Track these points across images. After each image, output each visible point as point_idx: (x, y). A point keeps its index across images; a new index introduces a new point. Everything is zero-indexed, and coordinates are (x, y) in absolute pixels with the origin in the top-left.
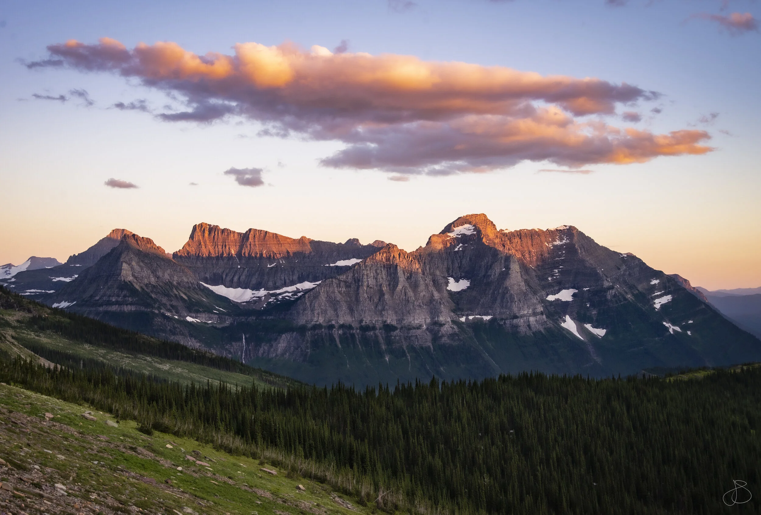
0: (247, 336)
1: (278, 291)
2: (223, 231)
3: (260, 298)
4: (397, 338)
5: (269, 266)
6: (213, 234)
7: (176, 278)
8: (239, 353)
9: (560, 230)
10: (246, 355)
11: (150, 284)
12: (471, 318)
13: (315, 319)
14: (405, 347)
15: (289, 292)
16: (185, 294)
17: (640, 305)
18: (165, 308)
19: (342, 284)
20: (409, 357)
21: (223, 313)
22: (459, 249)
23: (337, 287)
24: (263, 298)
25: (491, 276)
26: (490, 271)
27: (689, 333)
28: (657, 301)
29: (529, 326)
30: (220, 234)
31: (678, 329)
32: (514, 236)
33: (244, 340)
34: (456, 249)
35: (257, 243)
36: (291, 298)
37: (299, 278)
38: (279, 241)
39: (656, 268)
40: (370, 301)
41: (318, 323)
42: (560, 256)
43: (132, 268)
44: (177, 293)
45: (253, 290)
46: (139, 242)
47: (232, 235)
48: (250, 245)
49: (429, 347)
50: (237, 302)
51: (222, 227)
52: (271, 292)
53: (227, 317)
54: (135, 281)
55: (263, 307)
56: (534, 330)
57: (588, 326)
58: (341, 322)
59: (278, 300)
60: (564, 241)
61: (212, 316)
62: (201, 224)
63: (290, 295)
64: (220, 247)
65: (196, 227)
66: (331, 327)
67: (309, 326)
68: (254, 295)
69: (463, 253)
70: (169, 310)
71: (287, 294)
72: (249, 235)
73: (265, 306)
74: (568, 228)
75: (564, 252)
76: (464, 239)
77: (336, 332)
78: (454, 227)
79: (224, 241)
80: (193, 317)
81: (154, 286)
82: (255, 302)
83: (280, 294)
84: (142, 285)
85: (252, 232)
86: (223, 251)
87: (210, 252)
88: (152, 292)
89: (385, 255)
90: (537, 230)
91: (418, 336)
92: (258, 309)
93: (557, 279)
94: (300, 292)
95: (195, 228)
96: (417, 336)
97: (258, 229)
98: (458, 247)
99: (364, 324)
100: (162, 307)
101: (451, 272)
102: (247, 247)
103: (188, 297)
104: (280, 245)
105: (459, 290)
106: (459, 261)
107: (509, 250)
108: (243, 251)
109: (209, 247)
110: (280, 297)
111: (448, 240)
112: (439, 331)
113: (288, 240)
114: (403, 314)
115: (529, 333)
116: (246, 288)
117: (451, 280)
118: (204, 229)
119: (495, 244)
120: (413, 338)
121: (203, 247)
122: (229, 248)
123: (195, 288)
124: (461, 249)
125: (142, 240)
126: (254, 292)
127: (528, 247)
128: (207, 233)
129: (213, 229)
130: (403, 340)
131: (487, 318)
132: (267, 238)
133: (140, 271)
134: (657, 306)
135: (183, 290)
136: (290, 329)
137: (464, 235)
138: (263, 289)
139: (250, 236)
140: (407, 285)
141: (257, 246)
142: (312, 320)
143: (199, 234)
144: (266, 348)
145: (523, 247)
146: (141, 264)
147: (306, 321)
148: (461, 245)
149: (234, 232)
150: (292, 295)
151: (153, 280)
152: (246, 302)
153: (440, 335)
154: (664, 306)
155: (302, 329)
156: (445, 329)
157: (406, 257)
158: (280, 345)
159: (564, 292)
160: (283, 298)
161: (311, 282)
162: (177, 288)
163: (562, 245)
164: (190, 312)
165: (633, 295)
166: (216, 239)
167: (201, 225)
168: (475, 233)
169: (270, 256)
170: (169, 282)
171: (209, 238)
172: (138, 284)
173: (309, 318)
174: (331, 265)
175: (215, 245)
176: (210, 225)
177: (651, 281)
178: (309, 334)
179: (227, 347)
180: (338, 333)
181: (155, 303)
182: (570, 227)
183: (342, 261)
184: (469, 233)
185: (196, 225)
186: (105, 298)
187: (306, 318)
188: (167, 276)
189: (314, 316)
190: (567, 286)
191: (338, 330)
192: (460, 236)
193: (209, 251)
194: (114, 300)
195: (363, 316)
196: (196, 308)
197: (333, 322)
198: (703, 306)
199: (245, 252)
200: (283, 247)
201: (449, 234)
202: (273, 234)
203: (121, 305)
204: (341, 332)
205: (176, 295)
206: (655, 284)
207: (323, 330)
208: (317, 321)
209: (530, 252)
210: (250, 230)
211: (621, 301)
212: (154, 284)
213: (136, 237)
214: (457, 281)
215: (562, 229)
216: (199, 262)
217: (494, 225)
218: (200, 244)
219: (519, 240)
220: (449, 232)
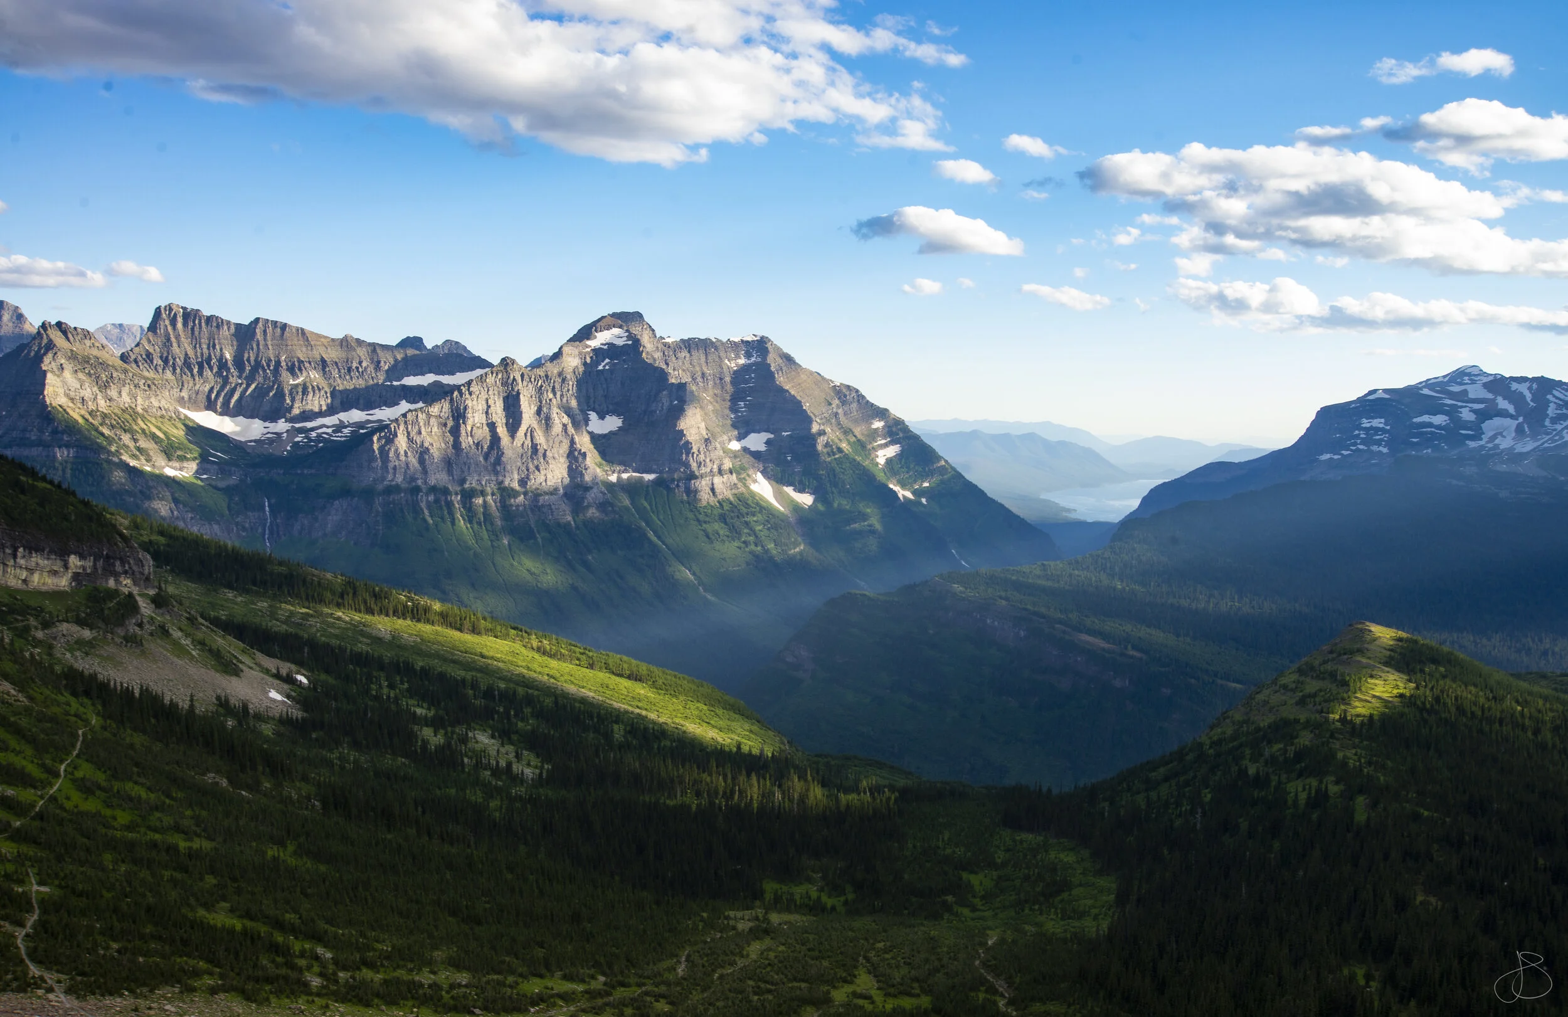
0: (273, 501)
1: (309, 425)
2: (209, 319)
3: (279, 434)
4: (521, 508)
5: (291, 382)
6: (191, 324)
7: (140, 400)
8: (260, 530)
9: (748, 342)
10: (271, 533)
11: (98, 411)
12: (625, 476)
13: (390, 477)
14: (532, 524)
15: (328, 427)
16: (160, 429)
17: (858, 459)
18: (126, 452)
19: (433, 421)
20: (540, 540)
21: (226, 462)
22: (604, 366)
23: (425, 425)
24: (285, 435)
25: (655, 412)
26: (654, 405)
27: (924, 500)
28: (880, 453)
29: (713, 490)
30: (203, 324)
31: (909, 495)
32: (681, 348)
33: (267, 509)
34: (600, 368)
35: (269, 343)
36: (332, 436)
37: (342, 403)
38: (308, 340)
39: (881, 404)
40: (478, 449)
41: (394, 483)
42: (747, 382)
43: (64, 383)
44: (145, 427)
45: (265, 421)
46: (70, 336)
47: (225, 327)
48: (258, 345)
49: (569, 523)
50: (241, 442)
51: (206, 312)
52: (297, 425)
53: (233, 469)
54: (71, 405)
55: (287, 451)
56: (720, 497)
57: (789, 490)
58: (432, 481)
59: (310, 440)
60: (753, 359)
61: (208, 466)
62: (169, 305)
63: (330, 430)
64: (205, 346)
65: (160, 311)
66: (417, 490)
67: (380, 487)
68: (266, 431)
69: (612, 374)
70: (134, 456)
71: (324, 430)
72: (255, 328)
73: (289, 448)
74: (758, 338)
75: (753, 375)
76: (611, 350)
77: (424, 497)
78: (596, 331)
79: (211, 338)
80: (175, 468)
81: (105, 416)
82: (271, 441)
83: (313, 429)
84: (83, 412)
85: (260, 324)
86: (210, 354)
87: (186, 354)
88: (101, 425)
89: (500, 376)
90: (714, 340)
91: (553, 507)
92: (277, 453)
93: (742, 416)
94: (346, 427)
95: (158, 312)
96: (550, 505)
97: (271, 318)
98: (603, 364)
99: (467, 486)
100: (122, 451)
101: (592, 401)
102: (252, 349)
103: (165, 433)
104: (309, 348)
105: (606, 431)
106: (605, 386)
107: (674, 370)
108: (246, 355)
109: (186, 345)
110: (314, 434)
111: (587, 352)
112: (583, 498)
113: (322, 340)
114: (528, 470)
115: (713, 501)
116: (252, 417)
117: (593, 416)
118: (175, 315)
119: (655, 360)
120: (545, 510)
121: (175, 344)
122: (221, 350)
123: (171, 417)
124: (607, 367)
125: (75, 333)
126: (267, 424)
127: (700, 365)
128: (180, 320)
129: (190, 316)
130: (529, 512)
131: (649, 477)
132: (287, 334)
133: (79, 387)
134: (881, 461)
135: (153, 420)
136: (346, 492)
137: (611, 345)
138: (283, 420)
139: (258, 331)
140: (535, 425)
141: (270, 347)
142: (383, 478)
143: (167, 322)
144: (306, 522)
145: (694, 366)
146: (81, 375)
147: (374, 480)
148: (607, 360)
149: (228, 323)
150: (334, 431)
151: (102, 404)
152: (255, 441)
153: (585, 504)
154: (889, 461)
155: (368, 494)
156: (593, 495)
157: (533, 380)
158: (330, 518)
159: (753, 436)
160: (319, 435)
161: (362, 410)
162: (143, 418)
163: (750, 365)
164: (170, 460)
165: (849, 443)
166: (197, 333)
167: (169, 308)
168: (630, 342)
169: (293, 365)
170: (131, 407)
171: (184, 331)
172: (77, 410)
173: (379, 475)
174: (395, 383)
175: (195, 341)
176: (184, 309)
177: (872, 423)
178: (378, 501)
179: (239, 519)
180: (427, 500)
181: (110, 444)
182: (762, 337)
183: (412, 377)
184: (620, 342)
185: (159, 308)
186: (14, 434)
187: (373, 475)
188: (126, 398)
189: (388, 472)
190: (758, 428)
191: (427, 495)
192: (606, 347)
193: (186, 352)
194: (33, 438)
195: (466, 474)
196: (179, 453)
197: (419, 482)
198: (943, 463)
199: (249, 357)
200: (315, 352)
201: (589, 343)
202: (297, 329)
203: (49, 446)
204: (431, 498)
205: (143, 430)
206: (878, 428)
207: (402, 495)
208: (392, 480)
209: (703, 375)
210: (257, 320)
211: (834, 454)
212: (105, 411)
213: (64, 326)
214: (602, 417)
215: (749, 339)
216: (168, 372)
217: (653, 330)
218: (169, 340)
219: (688, 355)
220: (588, 339)
